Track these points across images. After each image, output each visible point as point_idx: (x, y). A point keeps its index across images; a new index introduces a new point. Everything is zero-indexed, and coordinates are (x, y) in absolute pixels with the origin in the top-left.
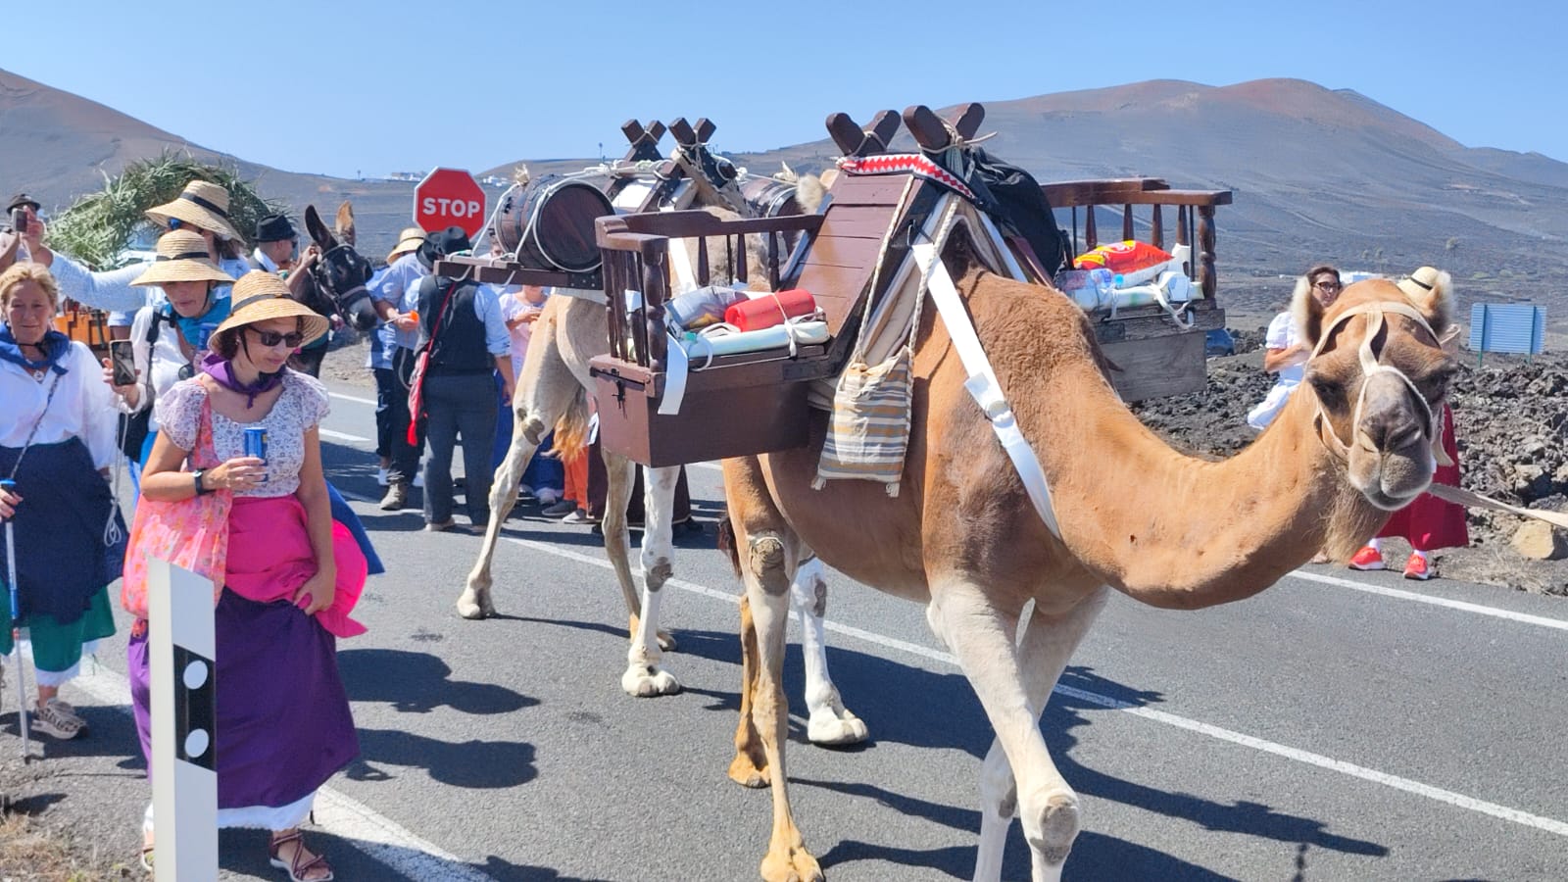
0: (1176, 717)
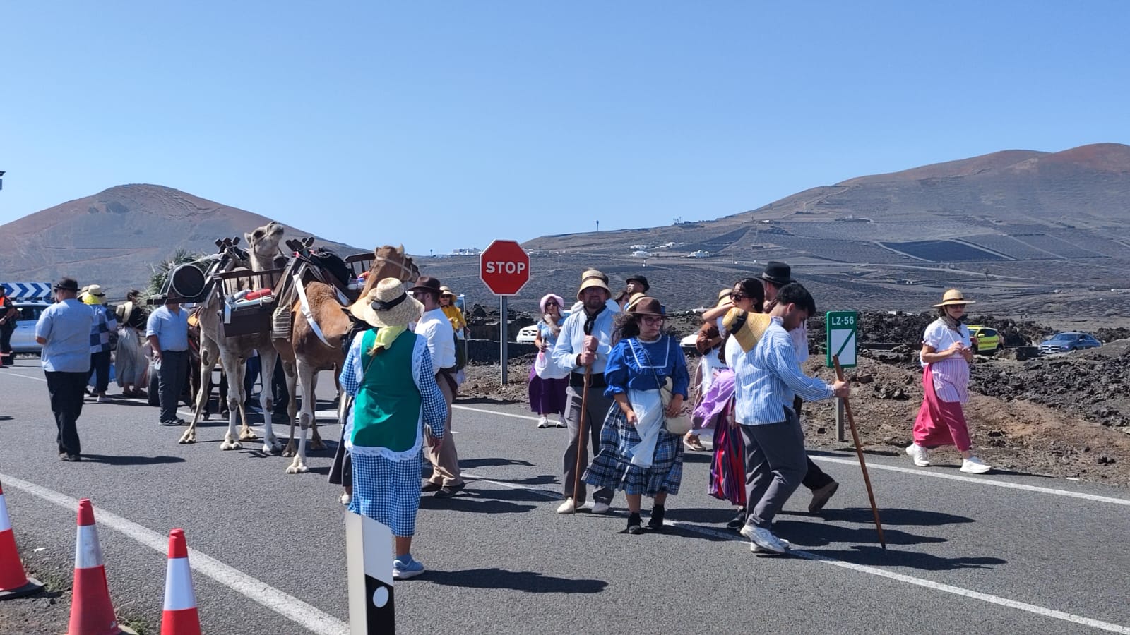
0: (1101, 622)
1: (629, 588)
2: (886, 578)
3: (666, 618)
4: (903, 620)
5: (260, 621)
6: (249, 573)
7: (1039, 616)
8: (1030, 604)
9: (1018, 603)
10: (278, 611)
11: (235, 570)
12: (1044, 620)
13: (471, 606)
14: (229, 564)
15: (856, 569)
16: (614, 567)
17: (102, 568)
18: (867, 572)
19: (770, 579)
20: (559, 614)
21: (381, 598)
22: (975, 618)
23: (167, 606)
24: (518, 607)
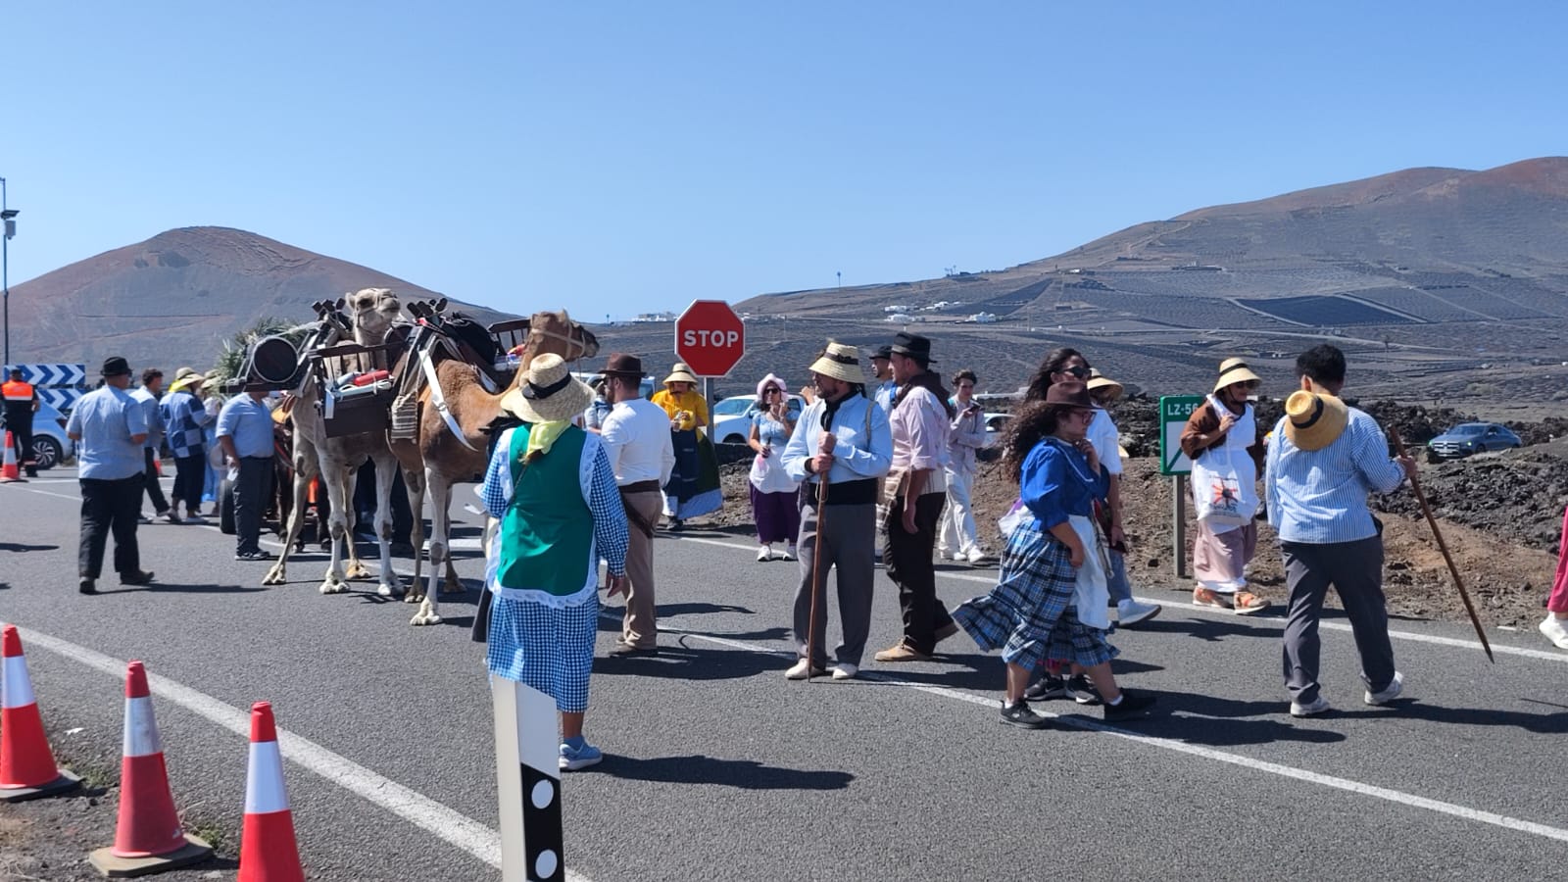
1: (886, 782)
4: (1268, 826)
5: (377, 828)
6: (362, 763)
7: (1458, 819)
8: (1446, 802)
9: (1430, 801)
10: (402, 815)
11: (341, 758)
12: (1466, 825)
13: (667, 807)
14: (333, 749)
15: (1202, 754)
16: (864, 752)
17: (160, 756)
18: (1218, 758)
19: (1082, 769)
20: (790, 817)
21: (542, 795)
22: (1370, 822)
23: (250, 808)
24: (732, 808)
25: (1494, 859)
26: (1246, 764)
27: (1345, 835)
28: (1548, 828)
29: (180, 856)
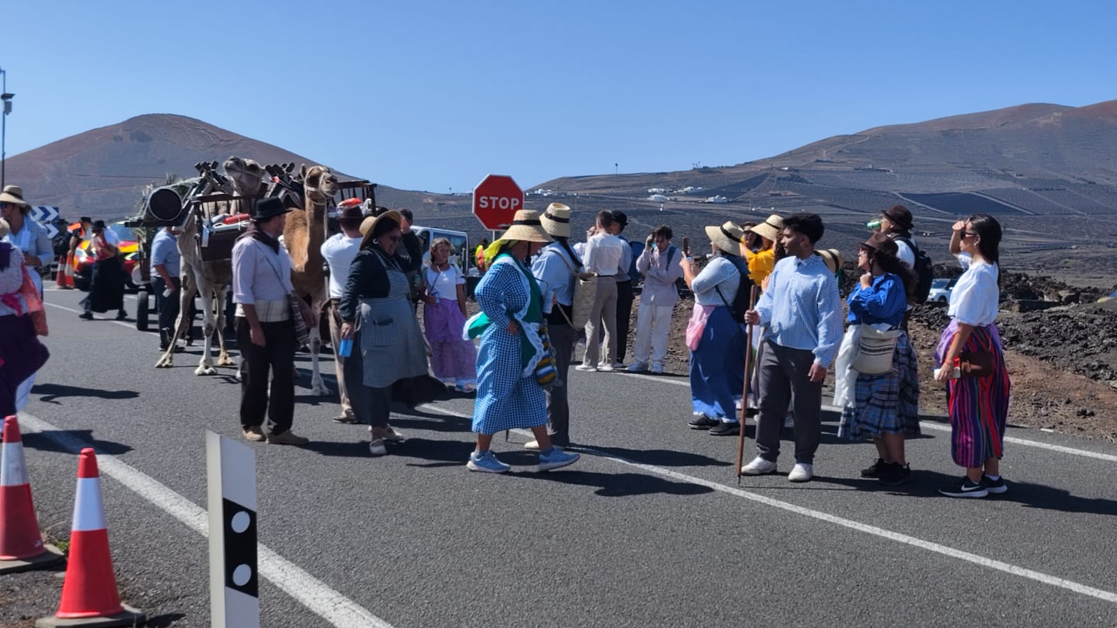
1: (567, 524)
2: (831, 523)
3: (597, 556)
4: (838, 566)
5: (186, 545)
6: (188, 497)
7: (978, 566)
8: (972, 553)
9: (960, 552)
11: (175, 493)
12: (982, 570)
13: (402, 537)
14: (171, 487)
15: (803, 512)
16: (557, 503)
18: (813, 516)
19: (712, 520)
20: (490, 548)
21: (240, 523)
22: (913, 565)
23: (76, 527)
24: (450, 539)
25: (997, 596)
26: (832, 521)
27: (892, 575)
28: (1042, 575)
29: (40, 560)
